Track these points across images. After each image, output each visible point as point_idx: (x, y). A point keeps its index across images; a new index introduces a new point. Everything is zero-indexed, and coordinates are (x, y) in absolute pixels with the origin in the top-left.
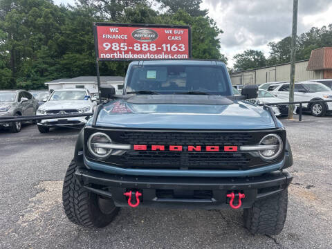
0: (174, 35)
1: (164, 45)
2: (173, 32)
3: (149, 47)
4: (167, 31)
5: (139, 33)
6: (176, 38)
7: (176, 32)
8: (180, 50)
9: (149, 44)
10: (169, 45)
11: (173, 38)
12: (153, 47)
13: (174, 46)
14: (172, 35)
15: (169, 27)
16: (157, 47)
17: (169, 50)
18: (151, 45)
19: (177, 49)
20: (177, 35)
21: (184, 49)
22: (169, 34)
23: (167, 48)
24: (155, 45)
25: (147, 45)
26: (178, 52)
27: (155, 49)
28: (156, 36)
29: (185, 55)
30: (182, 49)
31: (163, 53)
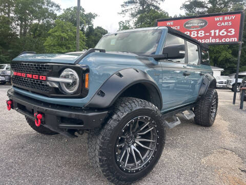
0: (224, 21)
1: (213, 32)
2: (224, 18)
3: (198, 34)
4: (217, 19)
5: (191, 23)
6: (226, 24)
7: (226, 18)
8: (229, 34)
9: (198, 31)
10: (217, 31)
11: (223, 24)
12: (202, 34)
13: (222, 31)
14: (221, 22)
15: (219, 15)
16: (205, 33)
17: (217, 35)
18: (200, 32)
19: (225, 33)
20: (228, 21)
21: (233, 33)
22: (219, 21)
23: (215, 33)
24: (203, 32)
25: (196, 32)
26: (227, 36)
27: (203, 35)
28: (206, 24)
29: (233, 39)
30: (231, 33)
31: (211, 38)
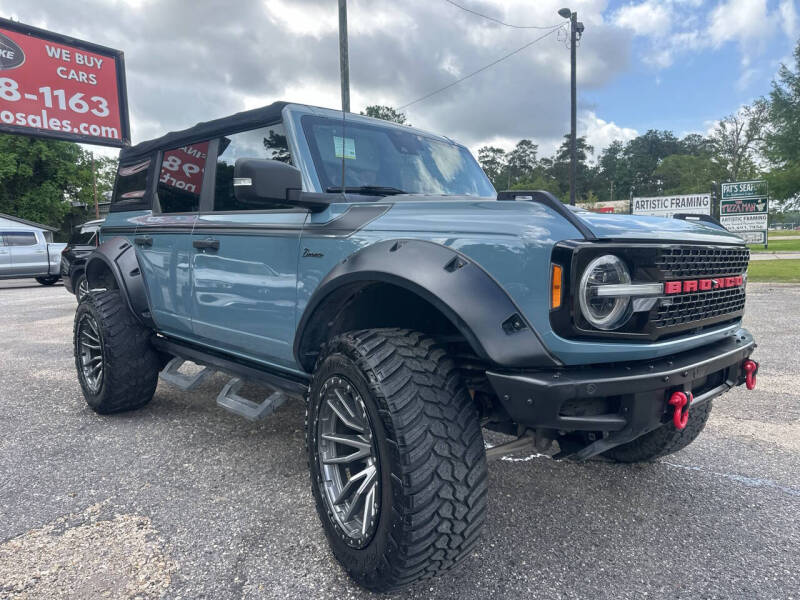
1: (47, 92)
2: (73, 57)
4: (52, 51)
6: (83, 77)
7: (79, 58)
8: (95, 111)
10: (60, 93)
11: (72, 74)
12: (10, 89)
14: (67, 66)
15: (57, 40)
16: (21, 91)
17: (63, 106)
20: (84, 68)
22: (60, 62)
23: (55, 99)
24: (15, 85)
26: (90, 118)
27: (16, 97)
28: (18, 58)
29: (110, 130)
30: (101, 111)
31: (44, 112)
